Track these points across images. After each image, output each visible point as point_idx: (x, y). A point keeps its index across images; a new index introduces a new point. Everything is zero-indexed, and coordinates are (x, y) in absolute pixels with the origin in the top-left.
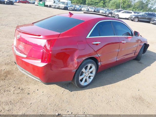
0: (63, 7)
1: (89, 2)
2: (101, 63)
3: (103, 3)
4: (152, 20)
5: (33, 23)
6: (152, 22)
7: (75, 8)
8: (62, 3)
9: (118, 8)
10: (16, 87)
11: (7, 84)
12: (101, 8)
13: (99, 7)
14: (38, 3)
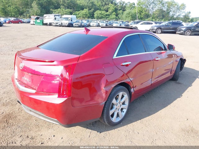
0: (67, 24)
1: (99, 15)
2: (134, 89)
3: (115, 15)
4: (178, 30)
5: (38, 46)
6: (178, 32)
7: (82, 23)
8: (64, 20)
9: (135, 20)
10: (23, 135)
11: (10, 133)
12: (114, 21)
13: (111, 20)
14: (34, 22)
